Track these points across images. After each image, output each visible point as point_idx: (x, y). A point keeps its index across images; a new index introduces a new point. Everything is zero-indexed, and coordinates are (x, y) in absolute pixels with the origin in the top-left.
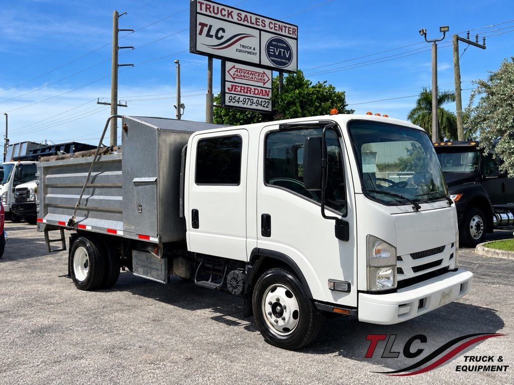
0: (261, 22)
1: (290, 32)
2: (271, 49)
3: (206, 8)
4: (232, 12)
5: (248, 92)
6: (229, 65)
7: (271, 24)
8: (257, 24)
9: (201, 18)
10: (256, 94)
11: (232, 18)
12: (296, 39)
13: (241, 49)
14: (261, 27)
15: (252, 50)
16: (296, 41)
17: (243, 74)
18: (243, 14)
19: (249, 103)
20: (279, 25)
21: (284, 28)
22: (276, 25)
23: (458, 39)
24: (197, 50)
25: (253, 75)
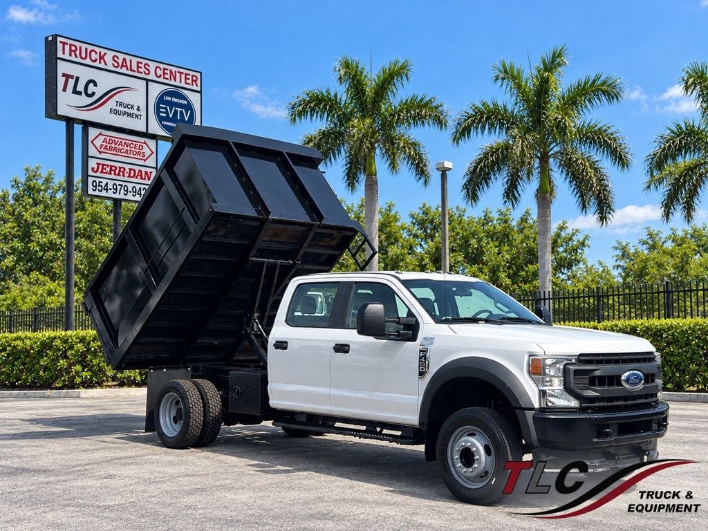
0: (143, 67)
1: (188, 81)
2: (163, 108)
3: (71, 51)
4: (105, 54)
5: (121, 174)
6: (93, 132)
7: (158, 69)
8: (138, 72)
9: (62, 68)
10: (133, 177)
11: (106, 64)
13: (119, 108)
14: (143, 76)
15: (135, 112)
16: (199, 94)
17: (113, 145)
18: (121, 57)
19: (122, 191)
20: (171, 71)
21: (178, 75)
22: (166, 71)
24: (59, 113)
25: (127, 147)
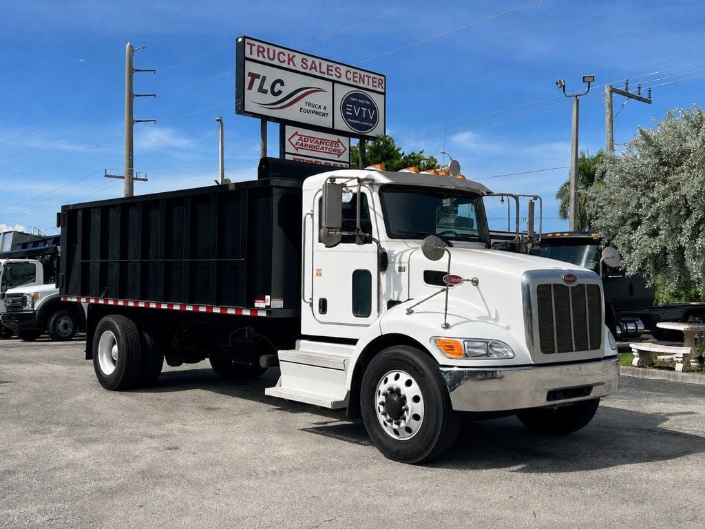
0: (334, 70)
1: (374, 84)
2: (349, 107)
3: (258, 51)
4: (294, 56)
6: (290, 130)
7: (348, 73)
8: (328, 74)
9: (250, 67)
11: (294, 65)
12: (384, 94)
13: (308, 108)
14: (334, 78)
15: (322, 110)
16: (383, 96)
17: (309, 143)
18: (310, 60)
20: (360, 75)
21: (366, 79)
22: (355, 75)
23: (613, 91)
24: (246, 110)
25: (323, 144)
